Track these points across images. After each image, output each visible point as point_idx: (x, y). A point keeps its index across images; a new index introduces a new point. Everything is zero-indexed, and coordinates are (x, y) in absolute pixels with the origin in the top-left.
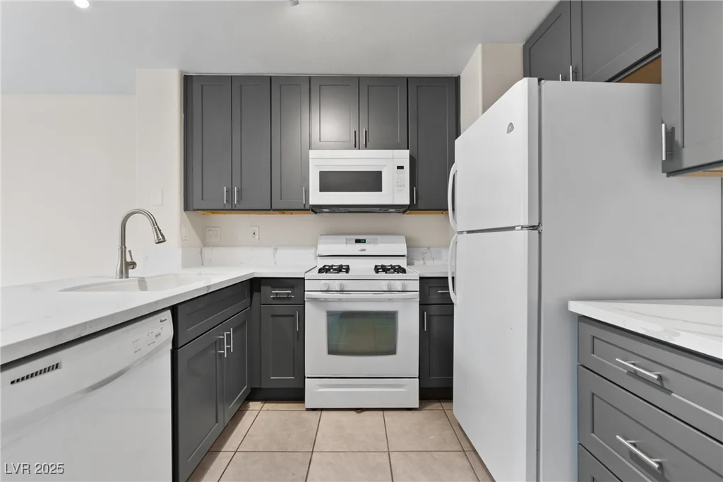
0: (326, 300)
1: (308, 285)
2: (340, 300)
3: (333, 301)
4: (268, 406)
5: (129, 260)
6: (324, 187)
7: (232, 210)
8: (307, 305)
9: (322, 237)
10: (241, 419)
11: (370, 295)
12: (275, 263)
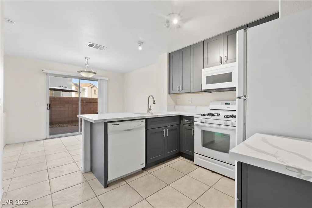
0: (201, 126)
1: (195, 119)
2: (206, 126)
3: (203, 126)
4: (185, 159)
5: (150, 108)
6: (208, 83)
7: (180, 93)
8: (195, 126)
9: (212, 102)
10: (174, 159)
11: (218, 126)
12: (196, 112)
